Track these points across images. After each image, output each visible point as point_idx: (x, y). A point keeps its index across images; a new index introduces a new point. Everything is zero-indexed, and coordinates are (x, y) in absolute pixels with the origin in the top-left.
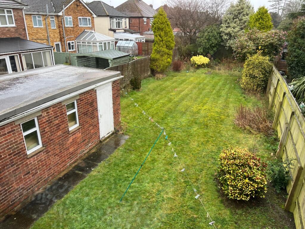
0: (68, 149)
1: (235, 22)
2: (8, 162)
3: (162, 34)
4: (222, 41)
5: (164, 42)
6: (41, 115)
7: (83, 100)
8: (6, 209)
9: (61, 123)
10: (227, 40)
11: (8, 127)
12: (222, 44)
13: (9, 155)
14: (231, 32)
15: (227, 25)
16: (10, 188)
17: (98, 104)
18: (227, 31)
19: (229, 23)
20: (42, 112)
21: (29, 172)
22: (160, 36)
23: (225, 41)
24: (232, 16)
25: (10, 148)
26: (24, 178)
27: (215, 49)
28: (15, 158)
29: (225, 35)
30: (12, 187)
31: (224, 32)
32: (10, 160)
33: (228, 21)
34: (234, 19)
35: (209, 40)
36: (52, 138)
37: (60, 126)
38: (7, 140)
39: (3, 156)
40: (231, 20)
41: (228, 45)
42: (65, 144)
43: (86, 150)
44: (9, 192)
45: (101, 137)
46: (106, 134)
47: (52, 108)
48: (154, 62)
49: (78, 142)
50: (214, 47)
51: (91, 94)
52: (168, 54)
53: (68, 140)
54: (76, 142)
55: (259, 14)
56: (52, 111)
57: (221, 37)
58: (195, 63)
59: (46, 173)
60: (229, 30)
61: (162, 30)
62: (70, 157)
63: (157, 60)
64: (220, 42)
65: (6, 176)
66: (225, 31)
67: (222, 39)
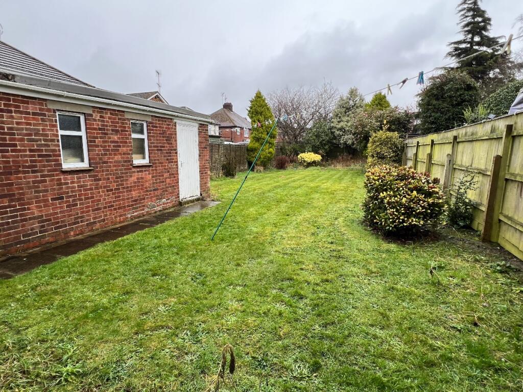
0: (131, 191)
1: (348, 116)
2: (27, 162)
3: (262, 118)
4: (335, 138)
5: (264, 128)
6: (91, 115)
7: (156, 127)
8: (11, 245)
9: (121, 142)
10: (340, 136)
11: (34, 104)
12: (334, 141)
13: (31, 151)
14: (345, 126)
15: (339, 120)
16: (24, 209)
17: (178, 144)
18: (339, 126)
19: (340, 117)
20: (94, 112)
21: (62, 198)
22: (259, 121)
23: (338, 138)
24: (344, 110)
25: (33, 140)
26: (53, 204)
27: (327, 147)
28: (40, 161)
29: (337, 131)
30: (29, 209)
31: (336, 128)
32: (31, 161)
33: (340, 115)
34: (346, 113)
35: (318, 136)
36: (106, 158)
37: (119, 146)
38: (30, 124)
39: (19, 148)
40: (343, 114)
41: (342, 142)
42: (127, 180)
43: (158, 206)
44: (21, 215)
45: (181, 197)
46: (188, 196)
47: (109, 114)
48: (252, 153)
49: (146, 188)
50: (325, 145)
51: (168, 125)
52: (270, 143)
53: (131, 176)
54: (142, 185)
55: (376, 100)
56: (110, 118)
57: (332, 133)
58: (304, 161)
59: (91, 212)
60: (342, 124)
61: (261, 114)
62: (132, 205)
63: (256, 150)
64: (332, 139)
65: (19, 185)
66: (337, 126)
67: (334, 136)
